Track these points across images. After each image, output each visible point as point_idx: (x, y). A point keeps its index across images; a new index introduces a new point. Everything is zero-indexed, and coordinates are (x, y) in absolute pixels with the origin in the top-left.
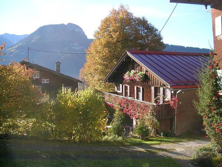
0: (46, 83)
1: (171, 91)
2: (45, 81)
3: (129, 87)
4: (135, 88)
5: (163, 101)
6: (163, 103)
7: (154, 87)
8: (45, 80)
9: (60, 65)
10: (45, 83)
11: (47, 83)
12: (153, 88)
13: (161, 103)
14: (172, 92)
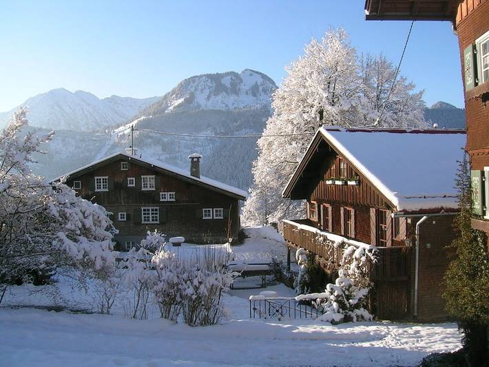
0: (169, 200)
1: (406, 219)
2: (168, 197)
3: (330, 209)
4: (342, 212)
5: (392, 241)
6: (392, 245)
7: (374, 209)
8: (168, 194)
9: (198, 161)
10: (166, 200)
11: (172, 200)
12: (373, 212)
13: (389, 244)
14: (409, 221)
